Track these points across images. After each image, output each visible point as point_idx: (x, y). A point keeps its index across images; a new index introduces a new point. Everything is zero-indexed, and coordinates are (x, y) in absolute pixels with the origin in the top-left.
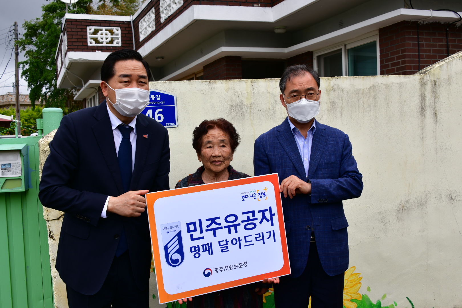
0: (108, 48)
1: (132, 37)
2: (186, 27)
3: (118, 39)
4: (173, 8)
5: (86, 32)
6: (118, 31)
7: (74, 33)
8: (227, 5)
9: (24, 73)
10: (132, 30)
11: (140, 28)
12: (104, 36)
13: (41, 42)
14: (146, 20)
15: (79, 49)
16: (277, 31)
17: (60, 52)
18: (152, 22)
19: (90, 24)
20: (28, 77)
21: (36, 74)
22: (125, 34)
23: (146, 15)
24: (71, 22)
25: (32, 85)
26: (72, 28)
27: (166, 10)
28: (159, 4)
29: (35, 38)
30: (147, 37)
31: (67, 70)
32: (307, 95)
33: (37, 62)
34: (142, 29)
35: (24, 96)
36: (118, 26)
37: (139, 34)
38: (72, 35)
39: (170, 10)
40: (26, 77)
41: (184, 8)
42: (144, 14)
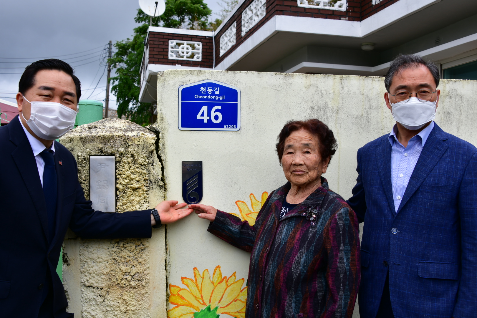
0: (188, 63)
1: (213, 52)
2: (267, 40)
3: (199, 54)
4: (254, 20)
5: (168, 45)
6: (199, 46)
7: (156, 46)
8: (312, 17)
9: (114, 88)
10: (213, 46)
11: (221, 43)
12: (185, 50)
13: (131, 61)
14: (227, 35)
15: (160, 62)
16: (365, 48)
17: (143, 66)
18: (233, 36)
19: (172, 38)
20: (117, 92)
21: (125, 90)
22: (206, 49)
23: (227, 29)
24: (154, 34)
25: (121, 101)
26: (154, 41)
27: (247, 23)
28: (241, 17)
29: (126, 56)
30: (227, 52)
31: (148, 83)
32: (418, 92)
33: (126, 79)
34: (223, 44)
35: (114, 111)
36: (200, 40)
37: (220, 49)
38: (154, 48)
39: (252, 22)
40: (116, 92)
41: (266, 20)
42: (226, 28)
